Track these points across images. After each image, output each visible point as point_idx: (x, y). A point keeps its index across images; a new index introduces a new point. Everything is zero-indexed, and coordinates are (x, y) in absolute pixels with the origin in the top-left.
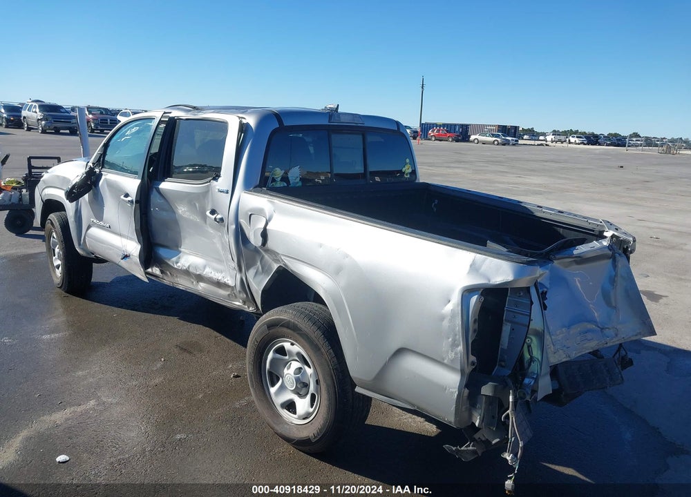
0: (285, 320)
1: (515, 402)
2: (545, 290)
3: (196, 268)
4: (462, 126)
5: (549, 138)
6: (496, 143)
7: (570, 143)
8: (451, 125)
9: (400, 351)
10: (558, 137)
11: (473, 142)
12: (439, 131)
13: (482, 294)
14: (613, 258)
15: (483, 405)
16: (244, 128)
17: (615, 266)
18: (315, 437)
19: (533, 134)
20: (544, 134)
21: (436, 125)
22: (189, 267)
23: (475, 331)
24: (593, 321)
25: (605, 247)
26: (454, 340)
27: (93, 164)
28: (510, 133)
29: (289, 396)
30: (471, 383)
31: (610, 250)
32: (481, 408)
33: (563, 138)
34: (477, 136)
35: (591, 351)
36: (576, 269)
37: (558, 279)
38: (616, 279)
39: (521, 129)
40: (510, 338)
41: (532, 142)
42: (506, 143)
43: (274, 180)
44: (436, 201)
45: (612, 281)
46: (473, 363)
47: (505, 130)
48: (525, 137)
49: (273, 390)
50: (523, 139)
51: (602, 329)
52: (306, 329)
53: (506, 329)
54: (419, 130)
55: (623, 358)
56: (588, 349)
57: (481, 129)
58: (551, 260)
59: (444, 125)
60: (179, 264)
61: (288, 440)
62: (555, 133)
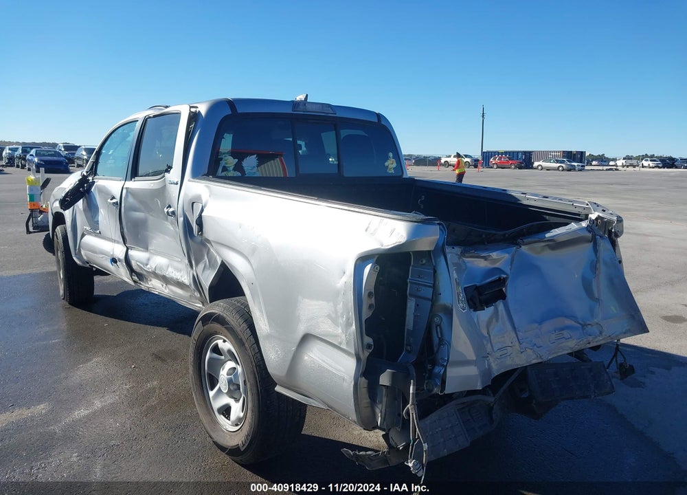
0: (215, 313)
1: (416, 394)
2: (505, 276)
3: (161, 269)
4: (525, 153)
5: (619, 163)
6: (561, 168)
7: (643, 167)
8: (513, 152)
9: (306, 338)
10: (630, 162)
11: (537, 168)
12: (500, 159)
13: (377, 262)
14: (594, 240)
15: (385, 399)
17: (596, 250)
18: (244, 445)
19: (603, 160)
20: (615, 160)
21: (498, 153)
22: (155, 268)
23: (370, 306)
24: (572, 317)
25: (583, 229)
26: (348, 319)
27: (87, 172)
28: (575, 158)
29: (225, 400)
30: (368, 371)
31: (590, 232)
32: (381, 402)
33: (634, 162)
34: (541, 163)
35: (570, 351)
36: (549, 254)
37: (529, 268)
38: (598, 266)
39: (587, 154)
40: (415, 316)
41: (601, 168)
42: (571, 169)
43: (225, 169)
44: (423, 197)
45: (594, 267)
46: (369, 346)
47: (570, 156)
48: (594, 163)
49: (212, 393)
50: (591, 165)
51: (584, 326)
52: (233, 323)
53: (411, 304)
54: (480, 159)
55: (621, 365)
56: (567, 350)
57: (545, 155)
58: (519, 245)
59: (506, 153)
60: (148, 266)
61: (222, 448)
62: (628, 158)
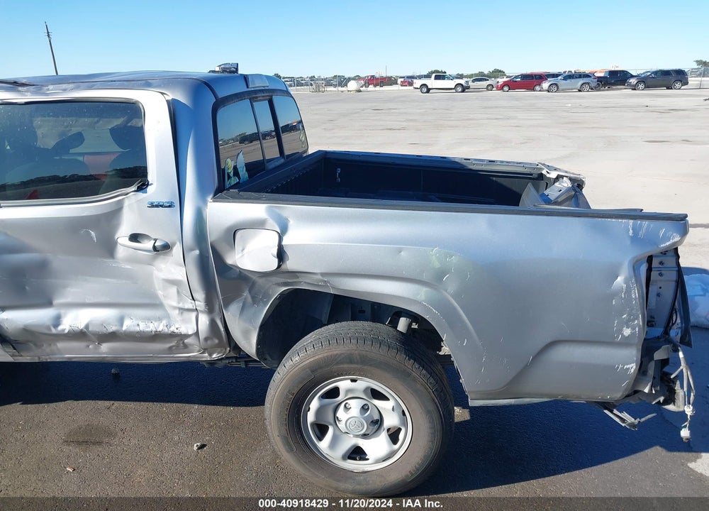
3: (103, 325)
9: (551, 345)
16: (174, 108)
22: (87, 326)
26: (630, 316)
29: (351, 443)
43: (229, 176)
44: (339, 170)
53: (653, 288)
60: (61, 327)
